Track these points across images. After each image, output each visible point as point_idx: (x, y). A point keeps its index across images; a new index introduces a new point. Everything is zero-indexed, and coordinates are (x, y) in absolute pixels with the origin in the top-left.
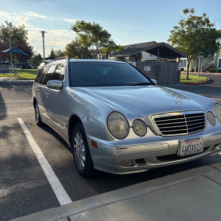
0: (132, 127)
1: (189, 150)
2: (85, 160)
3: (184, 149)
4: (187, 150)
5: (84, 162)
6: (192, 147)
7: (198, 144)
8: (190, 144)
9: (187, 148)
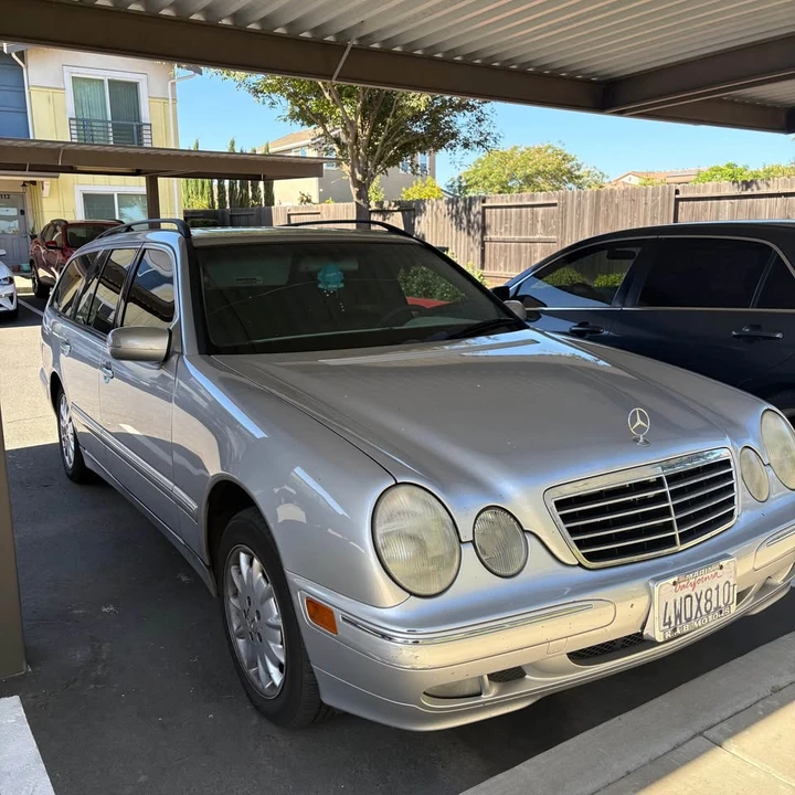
0: (473, 542)
1: (689, 616)
2: (283, 661)
3: (671, 613)
4: (678, 616)
5: (281, 667)
6: (699, 601)
7: (717, 588)
8: (688, 591)
9: (678, 606)
